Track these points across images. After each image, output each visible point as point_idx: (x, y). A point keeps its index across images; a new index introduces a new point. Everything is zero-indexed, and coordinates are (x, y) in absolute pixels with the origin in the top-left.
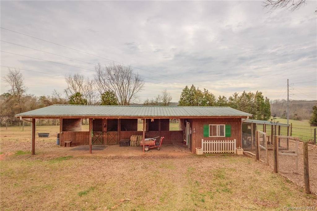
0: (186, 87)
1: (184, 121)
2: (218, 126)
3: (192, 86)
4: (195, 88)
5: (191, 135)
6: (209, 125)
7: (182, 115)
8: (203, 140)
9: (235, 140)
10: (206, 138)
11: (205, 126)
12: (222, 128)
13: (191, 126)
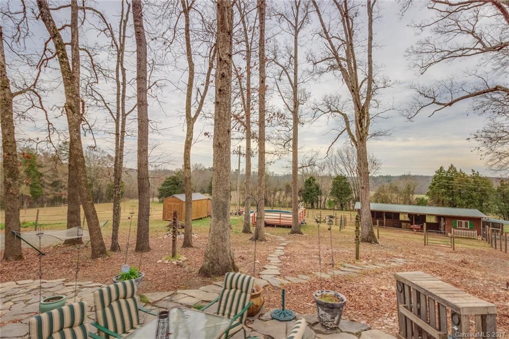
0: (441, 168)
1: (439, 217)
2: (463, 221)
3: (450, 166)
4: (455, 169)
5: (444, 226)
6: (457, 221)
7: (438, 214)
8: (452, 229)
9: (476, 231)
10: (455, 228)
11: (454, 221)
12: (466, 224)
13: (444, 220)
